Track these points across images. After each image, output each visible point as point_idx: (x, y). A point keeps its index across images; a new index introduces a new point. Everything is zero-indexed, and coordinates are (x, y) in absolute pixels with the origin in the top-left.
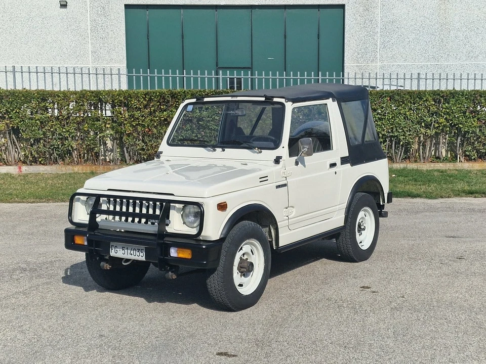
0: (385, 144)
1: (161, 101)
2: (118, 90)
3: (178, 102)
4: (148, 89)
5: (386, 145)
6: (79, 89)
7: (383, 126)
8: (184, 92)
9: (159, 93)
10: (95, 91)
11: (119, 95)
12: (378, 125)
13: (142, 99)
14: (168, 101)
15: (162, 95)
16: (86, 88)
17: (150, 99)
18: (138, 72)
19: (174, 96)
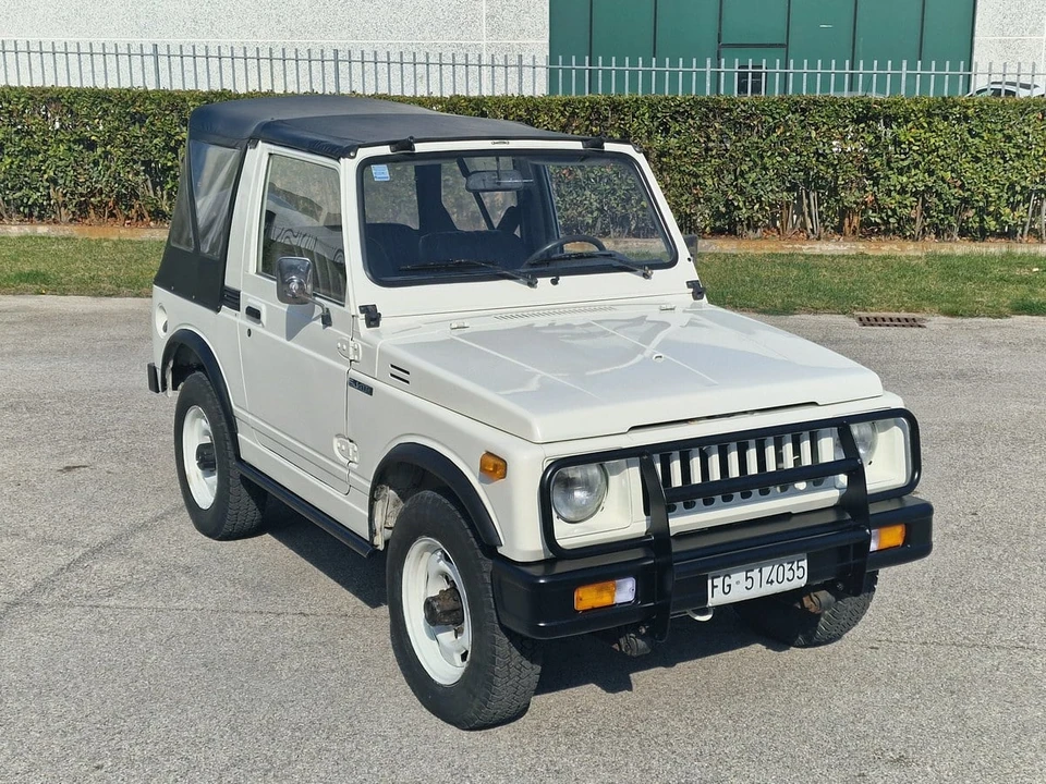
0: (1026, 206)
1: (593, 117)
2: (516, 95)
3: (623, 119)
4: (571, 94)
5: (1028, 209)
6: (448, 94)
7: (1025, 171)
8: (636, 101)
9: (590, 102)
10: (474, 98)
11: (516, 106)
12: (1013, 168)
13: (559, 114)
14: (606, 119)
15: (594, 107)
16: (462, 92)
17: (573, 114)
18: (567, 61)
19: (616, 107)
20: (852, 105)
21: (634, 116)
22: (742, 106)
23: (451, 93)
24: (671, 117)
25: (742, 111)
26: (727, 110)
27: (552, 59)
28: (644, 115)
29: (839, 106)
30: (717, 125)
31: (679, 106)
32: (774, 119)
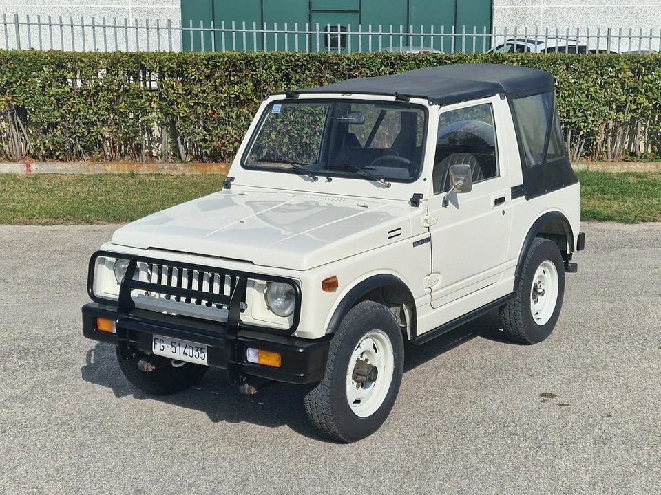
1: (231, 69)
2: (168, 51)
3: (255, 71)
4: (211, 51)
6: (111, 50)
8: (264, 57)
9: (228, 57)
10: (134, 54)
11: (169, 60)
13: (204, 67)
14: (241, 70)
15: (232, 61)
16: (122, 48)
17: (215, 67)
18: (197, 25)
19: (249, 61)
20: (429, 60)
21: (263, 69)
22: (346, 61)
23: (114, 50)
24: (292, 69)
25: (346, 64)
26: (335, 64)
27: (184, 23)
28: (271, 67)
29: (419, 61)
30: (328, 75)
31: (298, 60)
32: (371, 71)
